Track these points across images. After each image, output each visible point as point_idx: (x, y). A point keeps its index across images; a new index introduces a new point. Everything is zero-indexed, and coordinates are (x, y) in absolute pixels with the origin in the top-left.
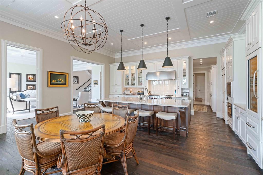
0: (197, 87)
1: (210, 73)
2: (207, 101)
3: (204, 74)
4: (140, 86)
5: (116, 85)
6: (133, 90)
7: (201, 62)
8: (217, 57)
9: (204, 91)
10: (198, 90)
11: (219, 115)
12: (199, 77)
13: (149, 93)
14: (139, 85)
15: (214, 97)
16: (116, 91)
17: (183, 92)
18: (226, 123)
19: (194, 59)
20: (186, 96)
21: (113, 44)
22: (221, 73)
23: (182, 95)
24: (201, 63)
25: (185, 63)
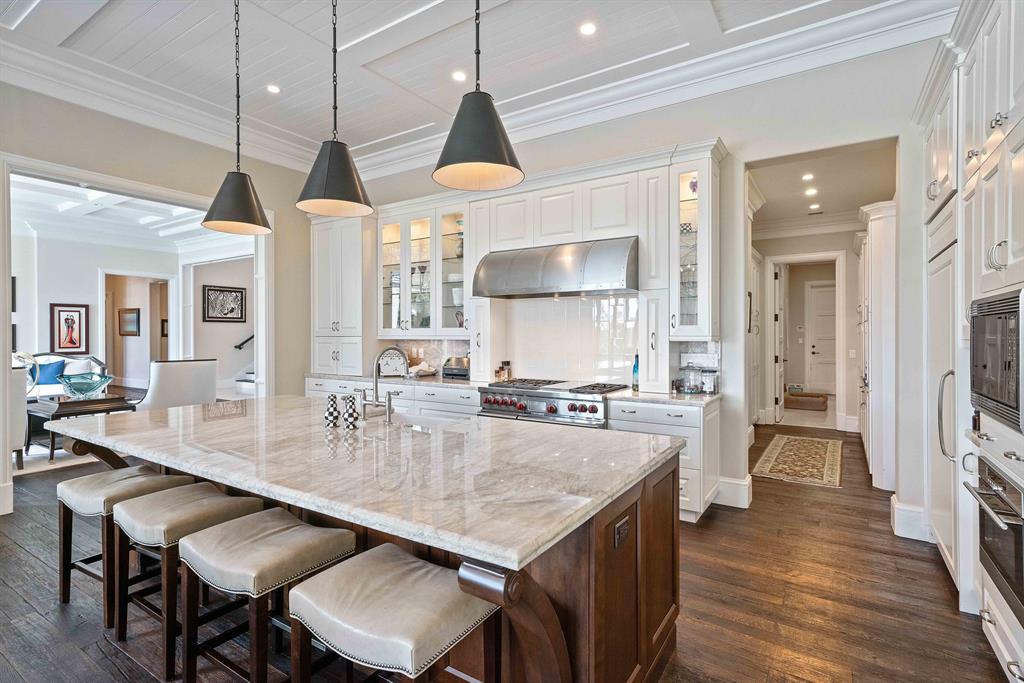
0: (802, 335)
1: (862, 257)
2: (850, 411)
3: (830, 265)
4: (456, 333)
5: (336, 326)
6: (425, 353)
7: (813, 200)
8: (895, 140)
9: (834, 355)
10: (808, 350)
11: (910, 520)
12: (812, 287)
13: (502, 369)
14: (446, 324)
15: (881, 395)
16: (336, 357)
17: (684, 364)
18: (965, 606)
19: (749, 166)
20: (699, 391)
21: (281, 91)
22: (928, 245)
23: (677, 386)
24: (815, 207)
25: (694, 186)
